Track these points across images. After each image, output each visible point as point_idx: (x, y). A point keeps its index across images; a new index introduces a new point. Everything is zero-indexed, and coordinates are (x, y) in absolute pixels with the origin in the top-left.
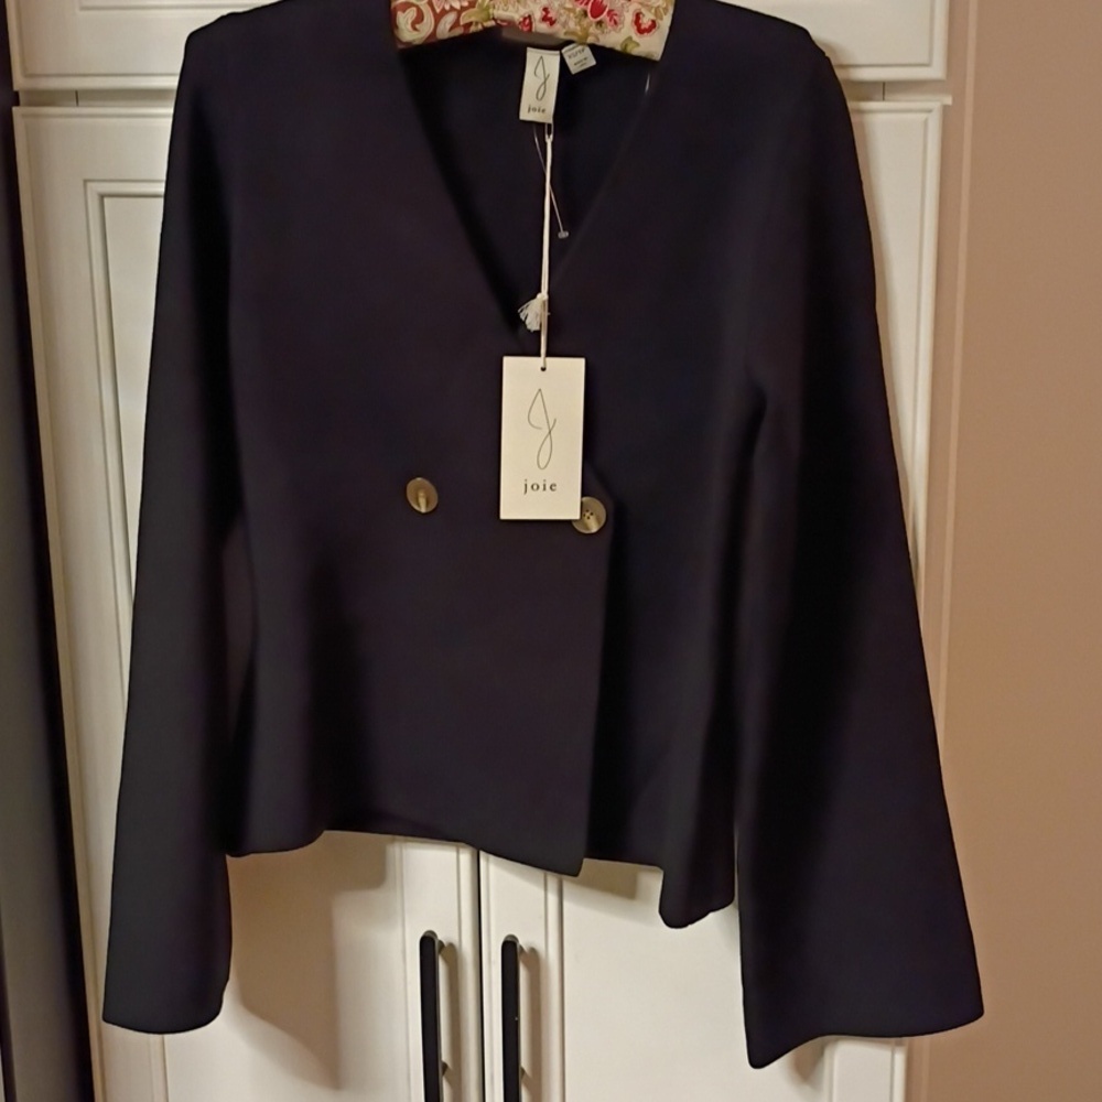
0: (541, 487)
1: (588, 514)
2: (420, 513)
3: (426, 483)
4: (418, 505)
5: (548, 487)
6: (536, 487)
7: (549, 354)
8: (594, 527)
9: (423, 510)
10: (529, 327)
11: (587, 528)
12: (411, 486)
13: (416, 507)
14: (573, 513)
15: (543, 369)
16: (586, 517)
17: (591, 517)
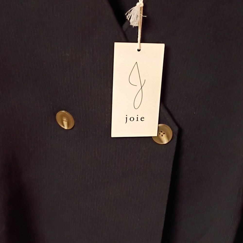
0: (136, 119)
1: (161, 134)
2: (64, 129)
3: (67, 113)
4: (64, 126)
5: (139, 119)
6: (133, 119)
7: (142, 41)
8: (165, 141)
9: (66, 128)
10: (131, 24)
11: (162, 142)
12: (59, 114)
13: (63, 127)
14: (153, 133)
15: (139, 50)
16: (161, 135)
17: (164, 135)
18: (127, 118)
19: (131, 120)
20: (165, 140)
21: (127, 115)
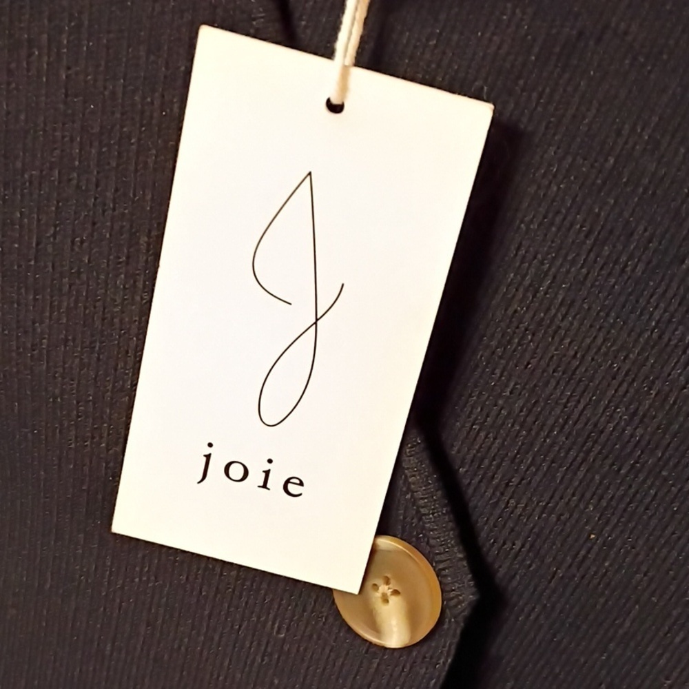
0: (256, 477)
5: (276, 482)
6: (242, 473)
11: (378, 630)
15: (335, 108)
16: (378, 595)
17: (394, 600)
18: (208, 457)
19: (231, 475)
20: (395, 629)
21: (210, 445)
